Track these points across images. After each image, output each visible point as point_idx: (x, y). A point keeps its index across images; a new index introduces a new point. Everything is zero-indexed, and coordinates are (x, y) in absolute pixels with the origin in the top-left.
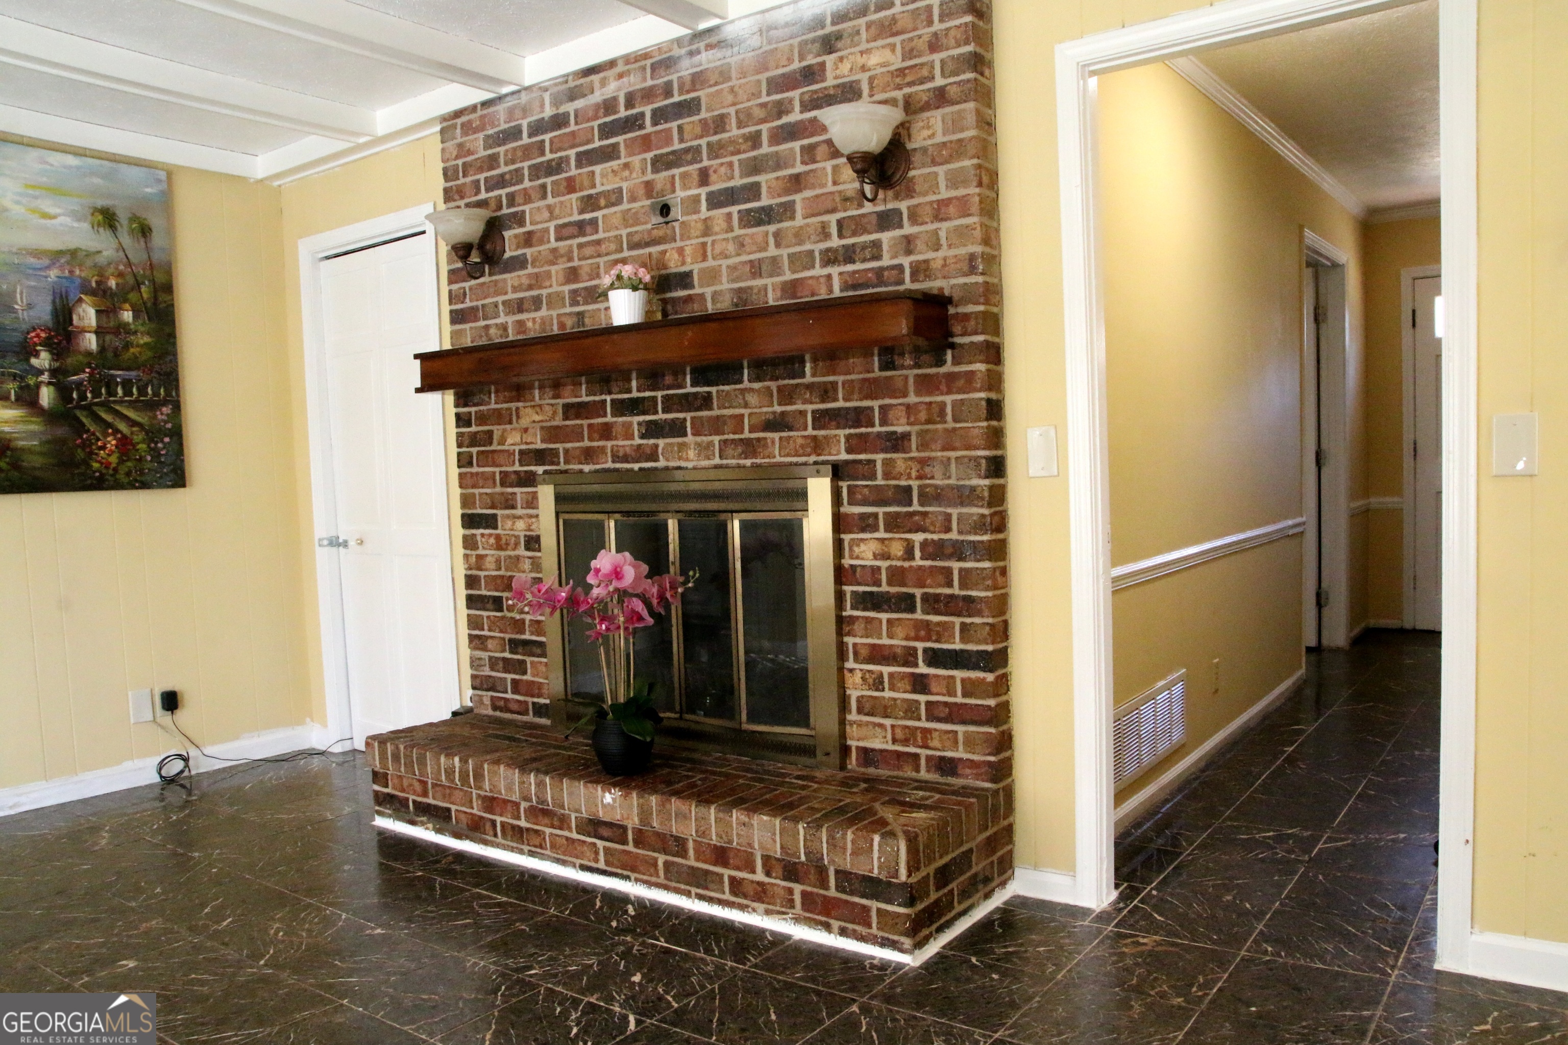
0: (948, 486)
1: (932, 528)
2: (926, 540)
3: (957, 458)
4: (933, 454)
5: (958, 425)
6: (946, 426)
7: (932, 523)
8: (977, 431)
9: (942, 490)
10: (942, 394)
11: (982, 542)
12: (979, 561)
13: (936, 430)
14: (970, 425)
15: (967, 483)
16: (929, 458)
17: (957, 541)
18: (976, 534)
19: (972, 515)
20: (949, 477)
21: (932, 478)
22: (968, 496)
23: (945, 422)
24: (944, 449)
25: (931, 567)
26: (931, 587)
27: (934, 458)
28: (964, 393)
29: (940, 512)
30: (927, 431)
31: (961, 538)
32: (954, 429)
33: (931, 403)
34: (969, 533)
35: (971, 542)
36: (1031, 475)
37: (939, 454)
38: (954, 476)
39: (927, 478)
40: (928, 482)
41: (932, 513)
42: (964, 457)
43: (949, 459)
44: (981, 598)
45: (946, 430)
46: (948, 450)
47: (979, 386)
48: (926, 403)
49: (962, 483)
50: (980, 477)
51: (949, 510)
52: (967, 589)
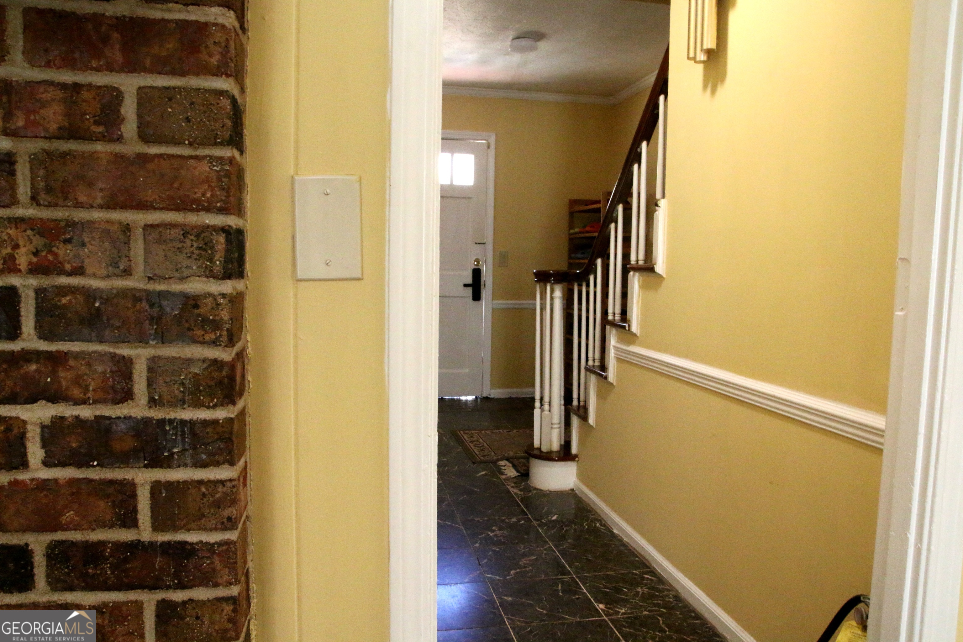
0: (124, 293)
1: (76, 392)
2: (58, 421)
3: (148, 227)
4: (80, 215)
5: (154, 150)
6: (117, 148)
7: (78, 381)
8: (204, 167)
9: (106, 301)
10: (110, 68)
11: (215, 422)
12: (204, 465)
13: (93, 155)
14: (186, 151)
15: (176, 287)
16: (71, 224)
17: (147, 421)
18: (198, 405)
19: (189, 361)
20: (127, 272)
21: (79, 271)
22: (179, 319)
23: (120, 139)
24: (110, 205)
25: (72, 482)
26: (78, 527)
27: (89, 225)
28: (173, 73)
29: (100, 355)
30: (64, 155)
31: (157, 414)
32: (143, 158)
33: (77, 87)
34: (181, 403)
35: (183, 422)
36: (300, 274)
37: (97, 215)
38: (140, 268)
39: (62, 272)
40: (63, 280)
41: (78, 356)
42: (171, 225)
43: (127, 228)
44: (210, 547)
45: (119, 158)
46: (124, 207)
47: (214, 60)
48: (63, 86)
49: (161, 287)
50: (211, 275)
51: (124, 351)
52: (176, 529)
